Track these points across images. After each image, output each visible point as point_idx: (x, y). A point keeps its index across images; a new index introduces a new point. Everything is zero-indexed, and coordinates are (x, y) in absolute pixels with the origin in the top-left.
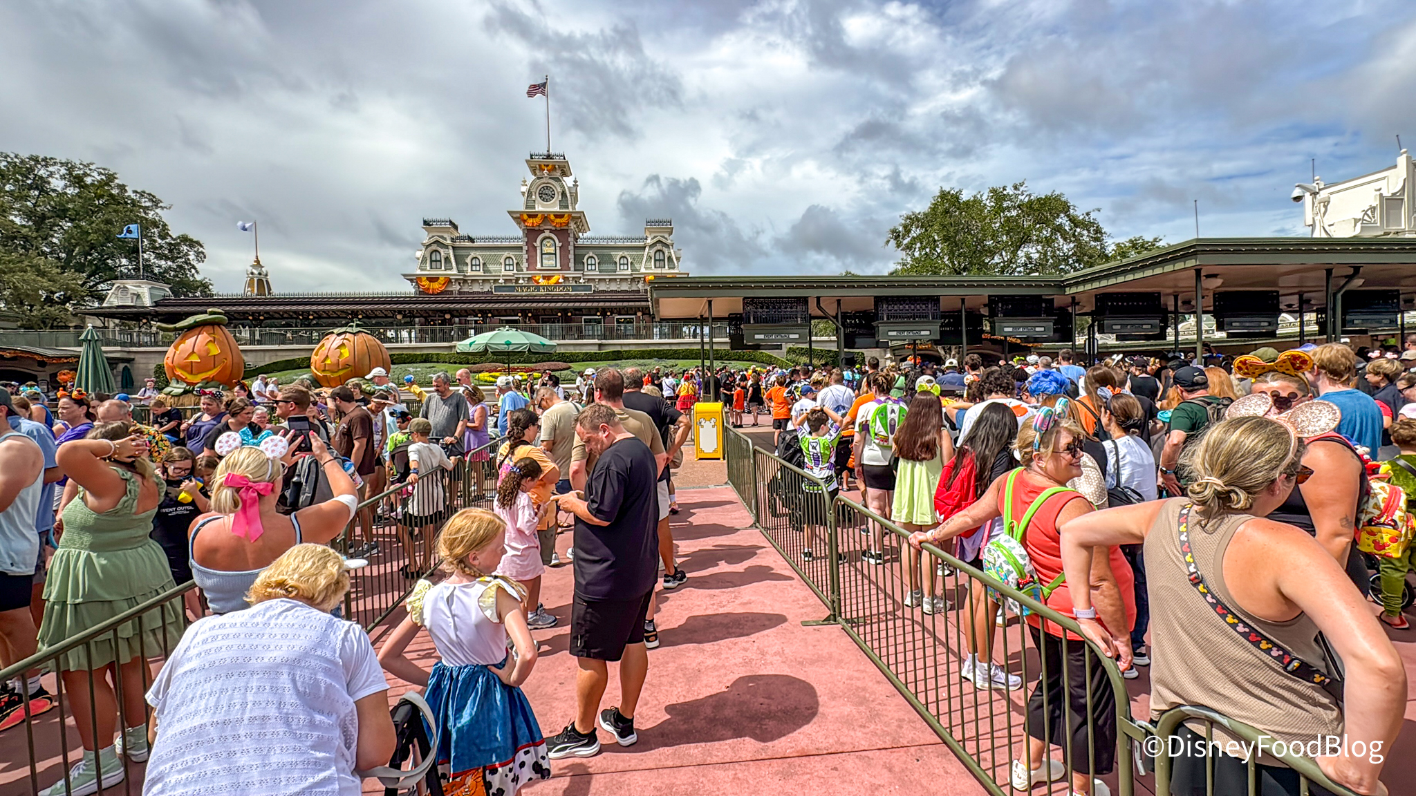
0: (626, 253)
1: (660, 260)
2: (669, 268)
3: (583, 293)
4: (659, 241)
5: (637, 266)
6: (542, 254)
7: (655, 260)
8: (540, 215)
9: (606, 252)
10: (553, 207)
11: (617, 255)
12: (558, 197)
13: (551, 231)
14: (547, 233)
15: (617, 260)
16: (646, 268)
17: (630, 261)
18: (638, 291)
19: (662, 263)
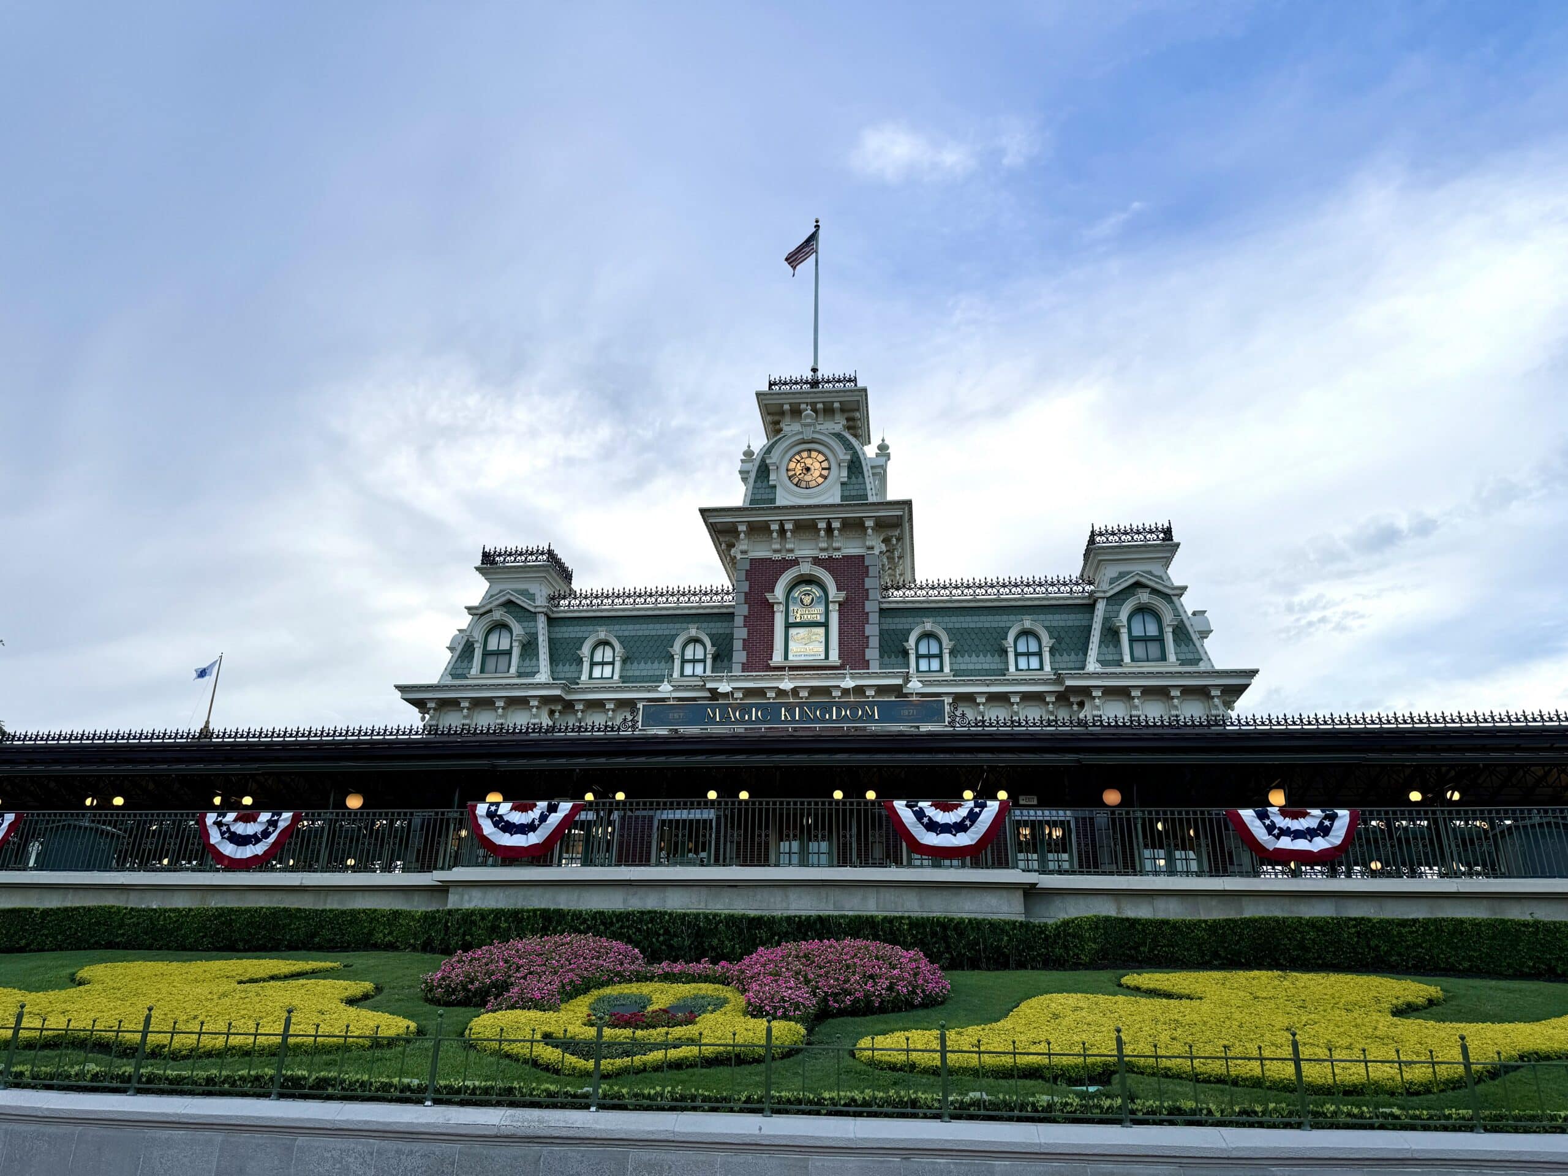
0: (1035, 621)
1: (1145, 639)
2: (1180, 661)
4: (1138, 585)
5: (1071, 658)
6: (788, 626)
7: (1132, 640)
9: (976, 621)
11: (1008, 628)
12: (839, 475)
14: (806, 569)
15: (1009, 642)
16: (1105, 663)
17: (1048, 641)
19: (1154, 646)
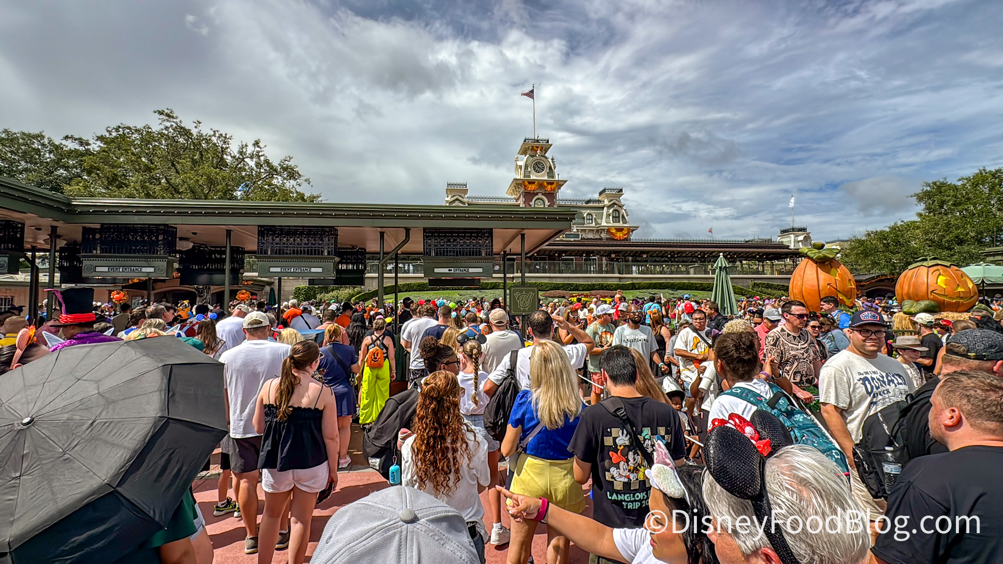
0: (592, 212)
1: (616, 217)
2: (624, 223)
3: (572, 240)
4: (614, 204)
5: (599, 221)
7: (613, 217)
8: (536, 183)
9: (579, 210)
10: (543, 177)
11: (585, 213)
12: (547, 170)
13: (543, 194)
14: (540, 196)
15: (585, 215)
16: (607, 223)
17: (594, 217)
18: (601, 239)
19: (617, 219)
